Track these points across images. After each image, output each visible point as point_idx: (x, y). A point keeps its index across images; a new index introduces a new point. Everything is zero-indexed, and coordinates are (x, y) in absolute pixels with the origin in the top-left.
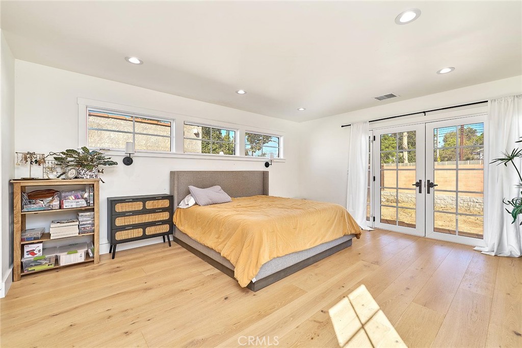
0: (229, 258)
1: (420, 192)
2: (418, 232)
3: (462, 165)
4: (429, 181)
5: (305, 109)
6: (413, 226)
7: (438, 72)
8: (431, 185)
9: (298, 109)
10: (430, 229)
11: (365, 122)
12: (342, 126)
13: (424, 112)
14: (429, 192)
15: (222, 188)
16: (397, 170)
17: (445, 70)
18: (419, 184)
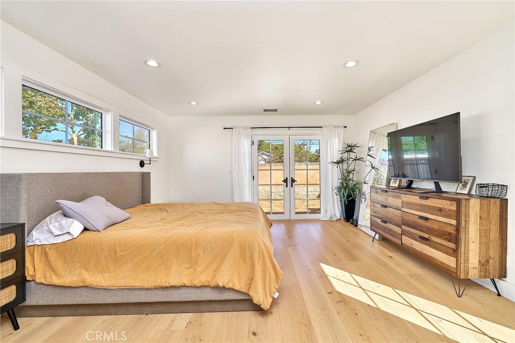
0: (230, 286)
1: (287, 187)
2: (286, 217)
3: (310, 167)
4: (292, 178)
5: (198, 104)
6: (282, 213)
7: (315, 103)
8: (293, 181)
9: (190, 103)
10: (293, 213)
11: (248, 128)
12: (224, 128)
13: (289, 127)
14: (292, 187)
15: (106, 200)
16: (271, 170)
17: (318, 103)
18: (286, 181)
